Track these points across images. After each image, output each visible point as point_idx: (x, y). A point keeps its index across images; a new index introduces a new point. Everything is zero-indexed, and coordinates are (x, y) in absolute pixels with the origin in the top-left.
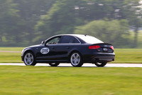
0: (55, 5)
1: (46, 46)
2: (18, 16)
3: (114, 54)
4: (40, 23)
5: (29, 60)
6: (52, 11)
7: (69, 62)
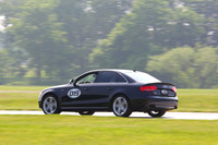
0: (118, 25)
1: (76, 86)
2: (65, 40)
3: (176, 98)
4: (97, 51)
5: (50, 106)
6: (114, 34)
7: (111, 110)
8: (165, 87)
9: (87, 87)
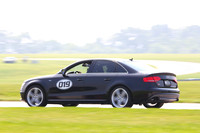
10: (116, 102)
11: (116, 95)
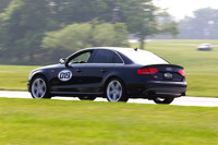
1: (67, 67)
8: (169, 69)
9: (79, 68)
10: (112, 96)
11: (111, 89)
